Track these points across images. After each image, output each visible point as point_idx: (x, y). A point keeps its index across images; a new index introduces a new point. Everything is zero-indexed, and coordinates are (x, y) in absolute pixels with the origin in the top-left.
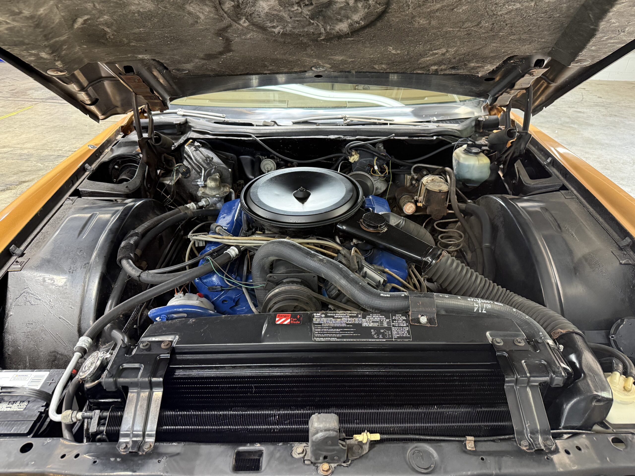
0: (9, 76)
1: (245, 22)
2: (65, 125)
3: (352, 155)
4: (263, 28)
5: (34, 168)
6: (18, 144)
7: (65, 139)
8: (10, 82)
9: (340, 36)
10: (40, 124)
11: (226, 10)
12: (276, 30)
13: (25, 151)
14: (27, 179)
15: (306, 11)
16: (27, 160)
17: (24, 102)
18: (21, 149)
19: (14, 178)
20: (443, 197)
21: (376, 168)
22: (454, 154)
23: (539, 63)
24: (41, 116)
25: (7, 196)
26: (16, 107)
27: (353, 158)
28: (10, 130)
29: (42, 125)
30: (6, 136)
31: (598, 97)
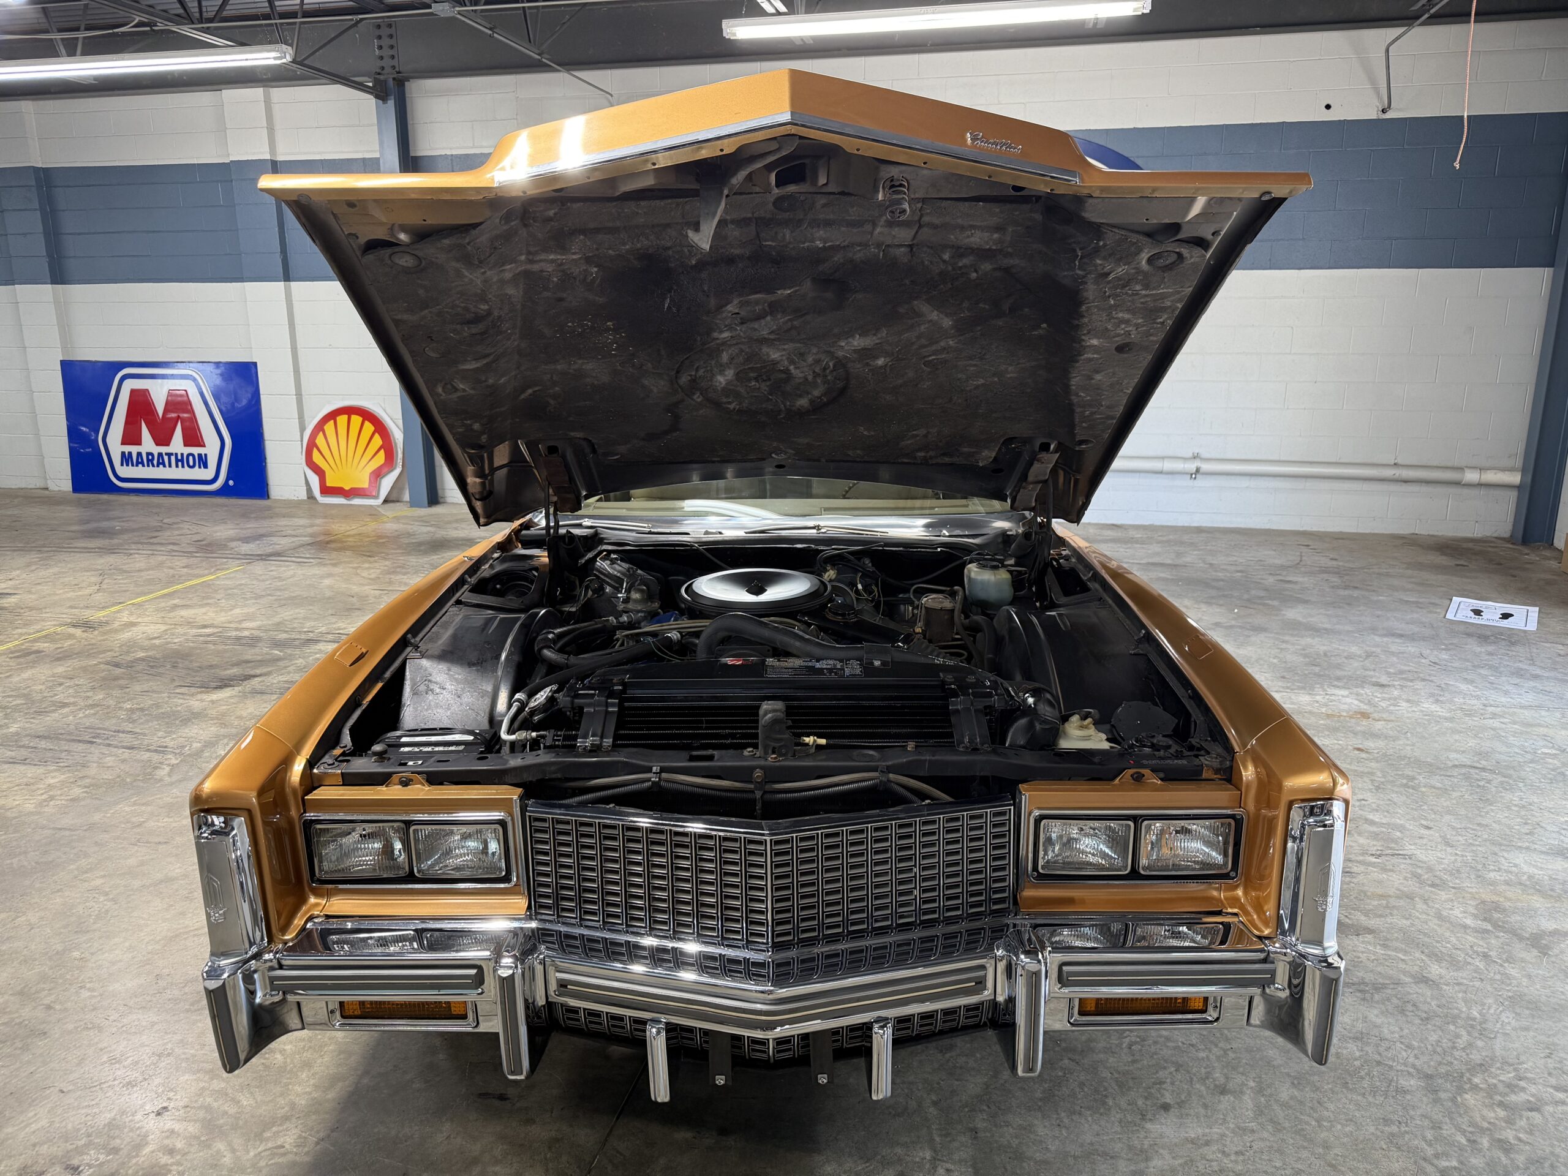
0: (185, 519)
1: (699, 397)
2: (312, 594)
3: (826, 571)
4: (717, 405)
5: (268, 657)
6: (230, 622)
7: (316, 616)
8: (190, 527)
9: (801, 414)
10: (263, 593)
11: (682, 384)
12: (731, 407)
13: (246, 633)
14: (258, 672)
15: (764, 387)
16: (252, 646)
17: (225, 560)
18: (237, 629)
19: (234, 671)
20: (946, 617)
21: (860, 587)
22: (966, 570)
23: (1045, 447)
24: (263, 581)
25: (228, 695)
26: (212, 567)
27: (827, 574)
28: (209, 601)
29: (269, 595)
30: (204, 610)
31: (1332, 559)
